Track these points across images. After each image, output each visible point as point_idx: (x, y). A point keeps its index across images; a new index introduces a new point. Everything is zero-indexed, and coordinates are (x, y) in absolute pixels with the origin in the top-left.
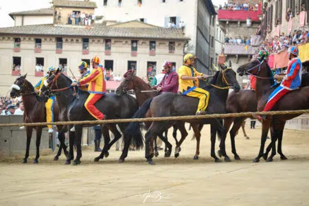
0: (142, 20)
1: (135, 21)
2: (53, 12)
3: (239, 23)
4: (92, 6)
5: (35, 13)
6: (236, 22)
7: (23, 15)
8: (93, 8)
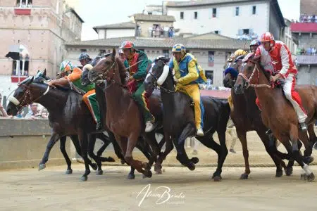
0: (217, 32)
1: (211, 33)
2: (134, 26)
3: (311, 35)
4: (171, 20)
5: (118, 26)
6: (308, 34)
7: (105, 28)
8: (172, 22)
